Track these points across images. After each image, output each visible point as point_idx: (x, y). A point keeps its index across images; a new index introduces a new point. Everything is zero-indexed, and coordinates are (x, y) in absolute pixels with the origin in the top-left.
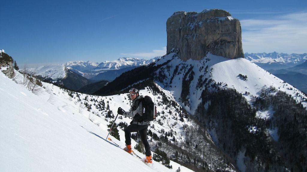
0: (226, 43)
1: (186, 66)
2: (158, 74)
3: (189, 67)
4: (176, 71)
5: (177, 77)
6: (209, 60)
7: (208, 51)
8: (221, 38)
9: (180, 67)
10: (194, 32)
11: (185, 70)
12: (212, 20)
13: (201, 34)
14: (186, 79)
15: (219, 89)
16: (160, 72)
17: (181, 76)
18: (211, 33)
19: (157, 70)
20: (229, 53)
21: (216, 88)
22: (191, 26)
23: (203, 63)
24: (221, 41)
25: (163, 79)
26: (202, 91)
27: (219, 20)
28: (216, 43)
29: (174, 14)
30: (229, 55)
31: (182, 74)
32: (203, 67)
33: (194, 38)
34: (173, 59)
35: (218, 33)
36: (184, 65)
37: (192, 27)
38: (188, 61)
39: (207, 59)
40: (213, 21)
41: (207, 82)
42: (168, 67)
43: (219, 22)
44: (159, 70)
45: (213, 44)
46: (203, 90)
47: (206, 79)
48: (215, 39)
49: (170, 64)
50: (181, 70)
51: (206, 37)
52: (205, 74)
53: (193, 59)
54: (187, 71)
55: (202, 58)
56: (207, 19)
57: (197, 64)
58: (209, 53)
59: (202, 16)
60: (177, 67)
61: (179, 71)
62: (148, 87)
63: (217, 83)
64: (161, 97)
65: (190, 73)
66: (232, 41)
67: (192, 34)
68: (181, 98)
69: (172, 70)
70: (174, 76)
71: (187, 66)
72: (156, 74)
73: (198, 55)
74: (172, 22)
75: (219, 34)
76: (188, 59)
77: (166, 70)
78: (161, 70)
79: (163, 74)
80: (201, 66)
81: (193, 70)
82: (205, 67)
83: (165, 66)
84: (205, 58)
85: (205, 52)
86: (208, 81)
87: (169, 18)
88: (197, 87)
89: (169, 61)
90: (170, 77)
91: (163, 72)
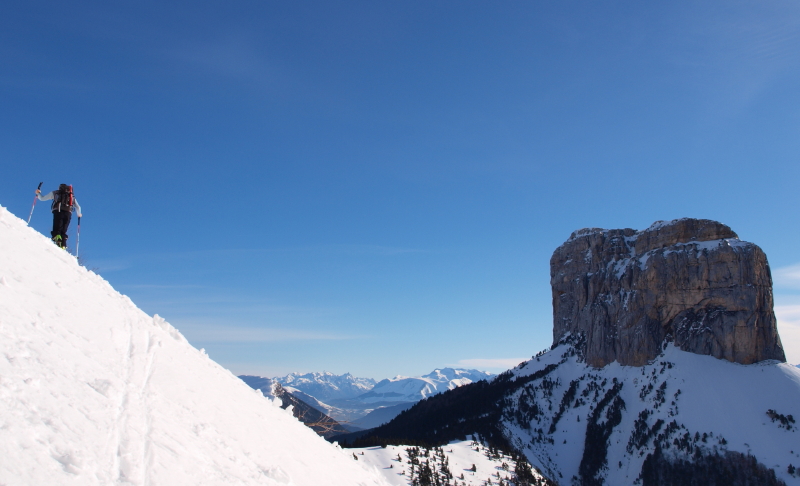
0: (724, 317)
1: (599, 382)
2: (517, 402)
3: (610, 386)
4: (569, 396)
5: (571, 413)
6: (670, 367)
7: (670, 340)
8: (706, 302)
9: (583, 385)
10: (625, 284)
11: (597, 395)
12: (677, 248)
13: (646, 291)
14: (599, 422)
15: (699, 453)
16: (523, 398)
17: (585, 411)
18: (674, 287)
19: (514, 391)
20: (734, 346)
21: (690, 449)
22: (616, 268)
23: (654, 373)
24: (709, 309)
25: (531, 419)
26: (645, 457)
27: (699, 248)
28: (692, 316)
29: (573, 235)
30: (734, 352)
31: (588, 406)
32: (651, 387)
33: (626, 302)
34: (563, 362)
35: (697, 286)
36: (595, 379)
37: (621, 269)
38: (607, 367)
39: (663, 364)
40: (680, 251)
41: (661, 431)
42: (548, 386)
43: (699, 255)
44: (519, 392)
45: (682, 318)
46: (649, 455)
47: (660, 423)
48: (690, 303)
49: (553, 376)
50: (586, 393)
51: (661, 299)
52: (656, 406)
53: (624, 363)
54: (602, 396)
55: (648, 359)
56: (664, 246)
57: (631, 378)
58: (671, 345)
59: (648, 239)
60: (574, 385)
61: (578, 395)
62: (476, 435)
63: (693, 435)
64: (512, 465)
65: (611, 403)
66: (744, 311)
67: (619, 290)
68: (579, 477)
69: (558, 394)
70: (562, 410)
71: (604, 384)
72: (510, 403)
73: (635, 350)
74: (567, 258)
75: (699, 288)
76: (607, 361)
77: (540, 393)
78: (525, 393)
79: (531, 404)
80: (646, 382)
81: (622, 394)
82: (657, 386)
83: (538, 382)
84: (659, 359)
85: (659, 343)
86: (664, 427)
87: (559, 249)
88: (631, 444)
89: (551, 368)
90: (551, 415)
91: (532, 398)
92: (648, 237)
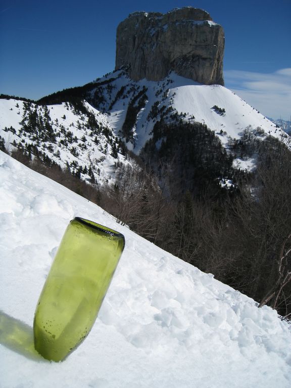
0: (200, 60)
1: (136, 88)
2: (93, 95)
3: (141, 89)
4: (120, 94)
5: (121, 102)
6: (172, 82)
7: (173, 70)
8: (193, 52)
9: (128, 89)
10: (154, 39)
11: (134, 93)
12: (183, 22)
13: (165, 42)
14: (134, 106)
15: (181, 121)
16: (96, 93)
17: (128, 101)
18: (179, 43)
19: (92, 90)
20: (202, 76)
21: (177, 120)
22: (151, 32)
23: (163, 85)
24: (193, 56)
25: (100, 103)
26: (155, 122)
27: (194, 23)
28: (185, 59)
29: (130, 15)
30: (202, 78)
31: (129, 99)
32: (161, 91)
33: (154, 48)
34: (118, 78)
35: (190, 43)
36: (134, 86)
37: (153, 32)
38: (140, 81)
39: (169, 81)
40: (184, 24)
41: (165, 111)
42: (110, 88)
43: (193, 27)
44: (95, 90)
45: (180, 59)
46: (158, 122)
47: (164, 107)
48: (185, 52)
49: (113, 84)
50: (129, 92)
51: (171, 48)
52: (163, 100)
53: (149, 79)
54: (137, 94)
55: (161, 79)
56: (177, 21)
57: (153, 86)
58: (173, 73)
59: (169, 17)
60: (123, 88)
61: (125, 93)
62: (68, 103)
63: (179, 114)
64: (87, 119)
65: (141, 97)
66: (210, 58)
67: (151, 42)
68: (122, 131)
69: (115, 92)
70: (116, 100)
71: (138, 88)
72: (90, 95)
73: (156, 73)
74: (126, 28)
75: (191, 45)
76: (141, 78)
77: (106, 91)
78: (98, 90)
79: (100, 96)
80: (159, 89)
81: (147, 93)
82: (164, 91)
83: (105, 86)
84: (167, 78)
85: (167, 71)
86: (166, 109)
87: (122, 22)
88: (149, 117)
89: (113, 80)
90: (110, 102)
91: (101, 93)
92: (169, 16)
